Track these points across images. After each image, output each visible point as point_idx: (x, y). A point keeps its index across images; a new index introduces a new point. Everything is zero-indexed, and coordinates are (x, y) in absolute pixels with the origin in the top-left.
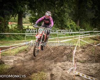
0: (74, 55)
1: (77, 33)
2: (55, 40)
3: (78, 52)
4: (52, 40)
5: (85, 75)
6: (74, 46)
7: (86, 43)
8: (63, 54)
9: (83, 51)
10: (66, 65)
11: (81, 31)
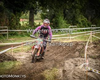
0: (86, 51)
1: (88, 29)
2: (66, 36)
3: (90, 48)
4: (64, 37)
5: (98, 71)
6: (86, 42)
7: (98, 39)
8: (75, 50)
9: (95, 47)
10: (78, 61)
11: (93, 27)
